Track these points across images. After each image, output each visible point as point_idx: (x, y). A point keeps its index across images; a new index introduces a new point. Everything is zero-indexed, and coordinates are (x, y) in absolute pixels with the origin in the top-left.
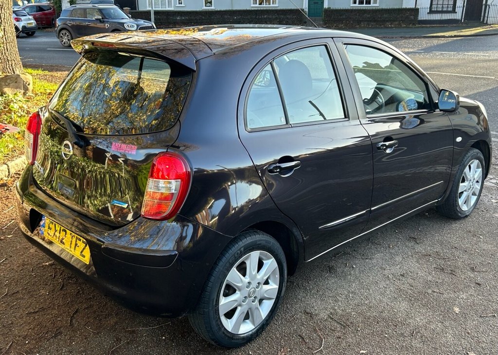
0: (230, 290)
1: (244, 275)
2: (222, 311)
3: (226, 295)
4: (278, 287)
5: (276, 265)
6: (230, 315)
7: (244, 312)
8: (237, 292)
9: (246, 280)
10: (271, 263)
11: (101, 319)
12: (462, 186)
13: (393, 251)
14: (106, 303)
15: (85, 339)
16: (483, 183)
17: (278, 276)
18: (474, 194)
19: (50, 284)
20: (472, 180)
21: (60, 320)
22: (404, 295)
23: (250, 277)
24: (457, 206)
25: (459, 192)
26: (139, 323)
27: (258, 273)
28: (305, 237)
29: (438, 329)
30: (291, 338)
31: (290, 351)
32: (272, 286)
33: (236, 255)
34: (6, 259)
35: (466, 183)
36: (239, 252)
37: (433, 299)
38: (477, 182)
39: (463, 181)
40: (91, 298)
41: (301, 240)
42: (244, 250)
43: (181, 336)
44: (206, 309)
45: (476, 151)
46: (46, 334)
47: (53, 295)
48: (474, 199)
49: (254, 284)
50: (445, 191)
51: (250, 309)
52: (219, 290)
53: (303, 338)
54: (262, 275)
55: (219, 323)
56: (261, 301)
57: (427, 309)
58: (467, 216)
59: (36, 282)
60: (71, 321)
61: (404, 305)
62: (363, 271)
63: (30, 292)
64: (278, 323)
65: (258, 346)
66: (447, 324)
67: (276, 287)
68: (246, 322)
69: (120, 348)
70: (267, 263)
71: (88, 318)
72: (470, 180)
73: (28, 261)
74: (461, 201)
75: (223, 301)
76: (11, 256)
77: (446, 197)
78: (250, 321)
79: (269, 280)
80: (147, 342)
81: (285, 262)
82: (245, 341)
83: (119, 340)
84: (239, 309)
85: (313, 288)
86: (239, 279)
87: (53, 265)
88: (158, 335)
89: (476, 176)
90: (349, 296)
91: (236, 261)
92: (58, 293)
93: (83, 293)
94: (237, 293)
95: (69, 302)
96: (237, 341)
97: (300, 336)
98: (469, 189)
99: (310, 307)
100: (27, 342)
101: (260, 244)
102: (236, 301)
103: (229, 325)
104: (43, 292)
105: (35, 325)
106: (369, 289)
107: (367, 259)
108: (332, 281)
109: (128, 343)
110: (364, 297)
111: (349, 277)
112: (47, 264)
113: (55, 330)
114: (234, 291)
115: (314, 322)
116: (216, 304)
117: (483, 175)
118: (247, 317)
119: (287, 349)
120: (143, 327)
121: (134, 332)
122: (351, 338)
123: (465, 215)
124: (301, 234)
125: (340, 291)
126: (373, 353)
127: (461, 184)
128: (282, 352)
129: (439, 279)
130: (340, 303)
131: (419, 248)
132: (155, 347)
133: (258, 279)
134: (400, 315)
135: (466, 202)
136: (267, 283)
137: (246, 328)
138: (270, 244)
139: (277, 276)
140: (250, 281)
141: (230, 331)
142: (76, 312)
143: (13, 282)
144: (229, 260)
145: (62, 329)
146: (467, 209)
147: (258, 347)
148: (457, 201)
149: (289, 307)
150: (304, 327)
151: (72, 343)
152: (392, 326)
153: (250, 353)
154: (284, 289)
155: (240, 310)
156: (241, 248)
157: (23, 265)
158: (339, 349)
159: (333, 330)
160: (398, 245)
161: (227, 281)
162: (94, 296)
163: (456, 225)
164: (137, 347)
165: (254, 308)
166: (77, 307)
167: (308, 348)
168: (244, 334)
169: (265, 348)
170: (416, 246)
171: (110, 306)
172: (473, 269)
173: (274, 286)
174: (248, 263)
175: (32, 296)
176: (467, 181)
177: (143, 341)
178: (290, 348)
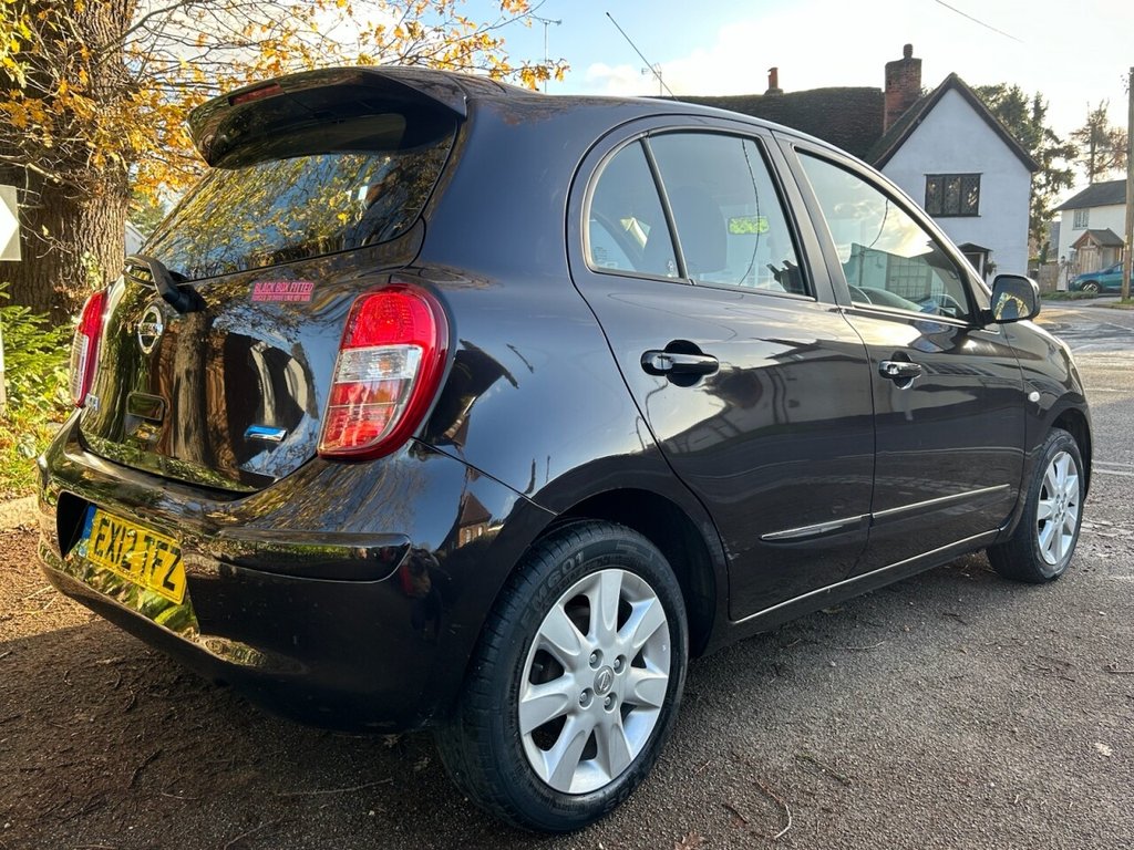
0: (549, 667)
1: (585, 630)
2: (528, 721)
3: (538, 679)
4: (667, 677)
5: (660, 616)
6: (547, 735)
7: (582, 732)
8: (565, 673)
9: (590, 644)
10: (649, 612)
11: (216, 774)
12: (1045, 508)
13: (914, 637)
14: (234, 738)
15: (165, 817)
16: (1081, 508)
17: (667, 648)
18: (1066, 531)
19: (104, 701)
20: (1062, 496)
21: (108, 776)
22: (965, 718)
23: (598, 635)
24: (1035, 551)
25: (1039, 518)
26: (312, 780)
27: (619, 629)
28: (732, 555)
29: (1073, 789)
30: (704, 811)
31: (705, 842)
32: (653, 672)
33: (564, 568)
34: (11, 653)
35: (1050, 502)
36: (572, 562)
37: (1039, 727)
38: (1070, 505)
39: (1044, 497)
40: (199, 728)
41: (721, 559)
42: (585, 559)
43: (419, 809)
44: (485, 709)
45: (1063, 434)
46: (62, 807)
47: (103, 724)
48: (1066, 541)
49: (609, 659)
50: (1012, 514)
51: (598, 725)
52: (519, 659)
53: (735, 813)
54: (630, 639)
55: (520, 756)
56: (626, 709)
57: (1033, 749)
58: (1055, 578)
59: (69, 697)
60: (136, 777)
61: (972, 740)
62: (855, 673)
63: (50, 717)
64: (668, 779)
65: (620, 831)
66: (1093, 778)
67: (662, 675)
68: (588, 765)
69: (252, 838)
70: (640, 609)
71: (183, 770)
72: (1058, 496)
73: (62, 657)
74: (1043, 540)
75: (529, 694)
76: (26, 648)
77: (1015, 526)
78: (600, 762)
79: (645, 659)
80: (327, 823)
81: (684, 614)
82: (586, 815)
83: (252, 819)
84: (571, 719)
85: (744, 707)
86: (573, 637)
87: (121, 663)
88: (359, 808)
89: (1068, 490)
90: (834, 720)
91: (566, 585)
92: (119, 720)
93: (181, 719)
94: (568, 678)
95: (140, 738)
96: (566, 813)
97: (727, 807)
98: (1057, 516)
99: (742, 744)
100: (7, 825)
101: (624, 552)
102: (563, 696)
103: (545, 764)
104: (81, 717)
105: (40, 787)
106: (878, 708)
107: (858, 650)
108: (787, 693)
109: (277, 826)
110: (872, 725)
111: (826, 684)
112: (108, 661)
113: (90, 797)
114: (558, 672)
115: (759, 777)
116: (512, 698)
117: (1080, 490)
118: (590, 750)
119: (696, 837)
120: (321, 789)
121: (295, 799)
122: (860, 811)
123: (1052, 575)
124: (722, 544)
125: (811, 711)
126: (925, 844)
127: (1042, 503)
128: (685, 844)
129: (1037, 687)
130: (815, 736)
131: (969, 632)
132: (346, 835)
133: (619, 646)
134: (970, 760)
135: (1052, 546)
136: (638, 662)
137: (589, 781)
138: (648, 556)
139: (665, 648)
140: (601, 648)
141: (547, 781)
142: (155, 758)
143: (13, 696)
144: (547, 578)
145: (106, 796)
146: (1054, 562)
147: (619, 834)
148: (1034, 539)
149: (691, 745)
150: (734, 787)
151: (128, 827)
152: (956, 784)
153: (601, 846)
154: (682, 684)
155: (575, 725)
156: (577, 553)
157: (49, 664)
158: (833, 836)
159: (808, 794)
160: (922, 627)
161: (541, 636)
162: (206, 726)
163: (1038, 594)
164: (300, 835)
165: (608, 725)
166: (159, 747)
167: (753, 833)
168: (584, 794)
169: (638, 834)
170: (963, 629)
171: (243, 744)
172: (1109, 670)
173: (656, 675)
174: (593, 598)
175: (51, 726)
176: (1052, 496)
177: (317, 820)
178: (703, 835)
